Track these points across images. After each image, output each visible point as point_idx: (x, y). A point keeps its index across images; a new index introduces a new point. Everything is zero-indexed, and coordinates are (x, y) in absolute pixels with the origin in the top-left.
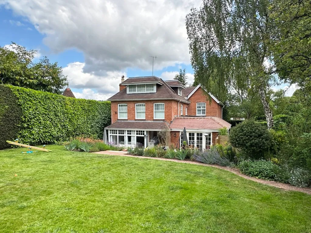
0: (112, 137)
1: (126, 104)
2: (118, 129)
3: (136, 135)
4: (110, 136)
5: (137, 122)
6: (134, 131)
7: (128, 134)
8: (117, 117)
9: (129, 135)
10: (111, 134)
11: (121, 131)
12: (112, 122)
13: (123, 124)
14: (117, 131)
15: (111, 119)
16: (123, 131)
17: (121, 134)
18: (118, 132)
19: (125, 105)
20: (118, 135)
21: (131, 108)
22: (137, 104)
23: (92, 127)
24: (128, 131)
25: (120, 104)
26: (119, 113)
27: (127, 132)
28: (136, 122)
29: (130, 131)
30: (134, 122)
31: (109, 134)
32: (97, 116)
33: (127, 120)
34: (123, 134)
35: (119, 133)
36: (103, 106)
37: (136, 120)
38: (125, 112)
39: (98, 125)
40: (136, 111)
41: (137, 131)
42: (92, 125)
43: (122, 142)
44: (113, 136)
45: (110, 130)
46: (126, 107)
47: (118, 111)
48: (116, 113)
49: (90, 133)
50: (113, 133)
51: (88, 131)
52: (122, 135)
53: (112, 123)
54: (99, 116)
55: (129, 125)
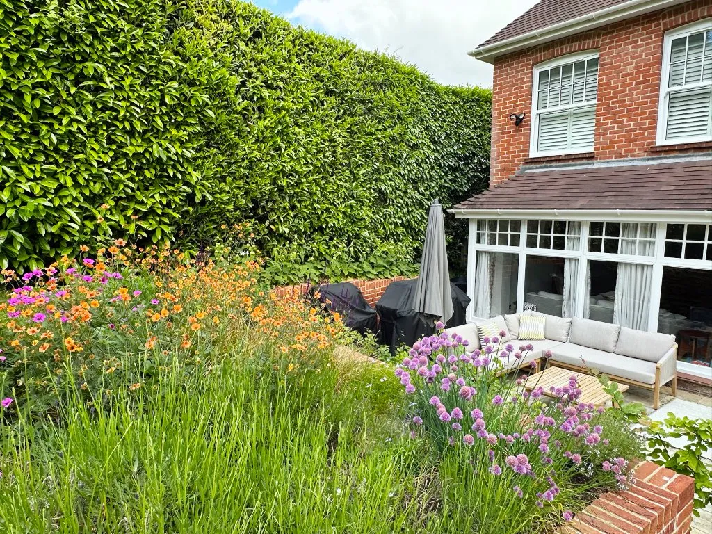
0: (485, 261)
1: (586, 57)
2: (525, 215)
3: (659, 261)
4: (478, 253)
5: (670, 167)
6: (651, 229)
7: (594, 246)
8: (527, 143)
9: (602, 256)
10: (485, 246)
11: (547, 226)
12: (493, 179)
13: (561, 185)
14: (516, 225)
15: (487, 170)
16: (561, 227)
17: (545, 244)
18: (524, 234)
19: (580, 65)
20: (523, 251)
21: (629, 69)
22: (679, 35)
23: (382, 199)
24: (595, 227)
25: (548, 67)
26: (534, 124)
27: (585, 235)
28: (660, 167)
29: (613, 228)
30: (644, 169)
31: (473, 247)
32: (414, 147)
33: (590, 157)
34: (560, 244)
35: (531, 243)
36: (455, 103)
37: (657, 151)
38: (579, 114)
39: (422, 194)
40: (664, 89)
41: (674, 230)
42: (380, 192)
43: (543, 294)
44: (493, 255)
45: (480, 224)
46: (589, 80)
47: (534, 111)
48: (520, 122)
49: (365, 234)
50: (493, 242)
51: (354, 220)
52: (551, 252)
53: (492, 185)
54: (427, 151)
55: (611, 189)
